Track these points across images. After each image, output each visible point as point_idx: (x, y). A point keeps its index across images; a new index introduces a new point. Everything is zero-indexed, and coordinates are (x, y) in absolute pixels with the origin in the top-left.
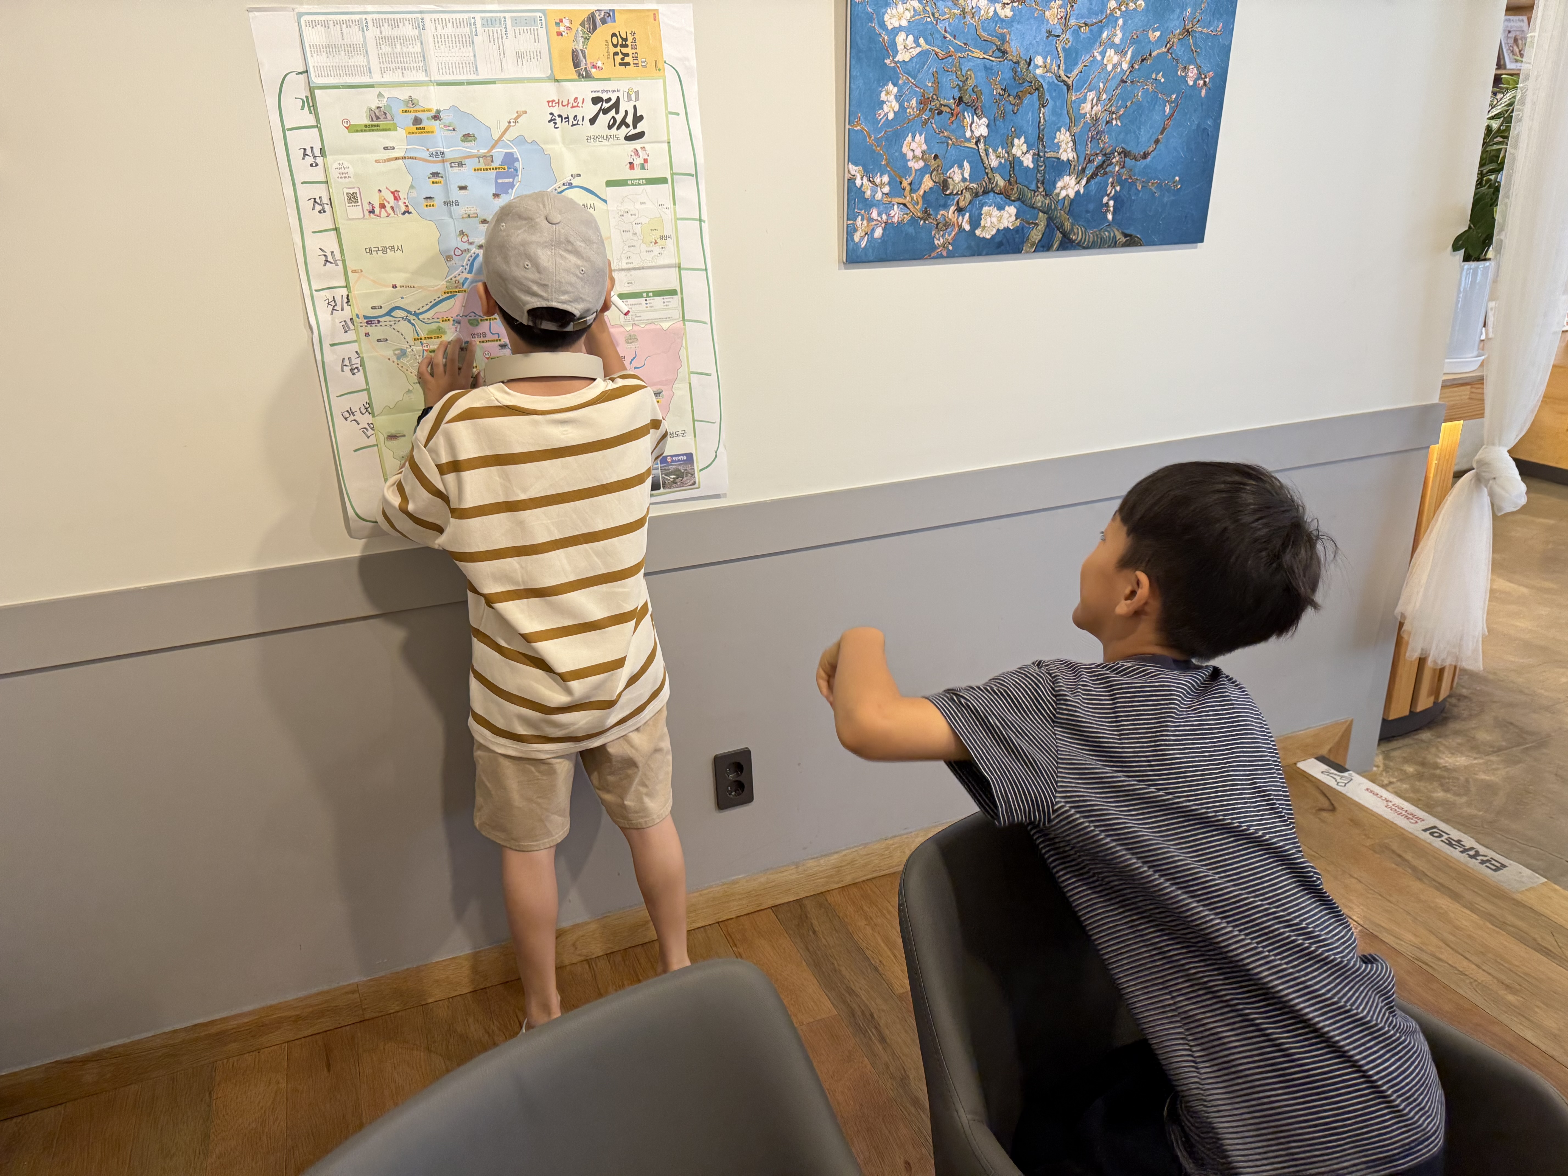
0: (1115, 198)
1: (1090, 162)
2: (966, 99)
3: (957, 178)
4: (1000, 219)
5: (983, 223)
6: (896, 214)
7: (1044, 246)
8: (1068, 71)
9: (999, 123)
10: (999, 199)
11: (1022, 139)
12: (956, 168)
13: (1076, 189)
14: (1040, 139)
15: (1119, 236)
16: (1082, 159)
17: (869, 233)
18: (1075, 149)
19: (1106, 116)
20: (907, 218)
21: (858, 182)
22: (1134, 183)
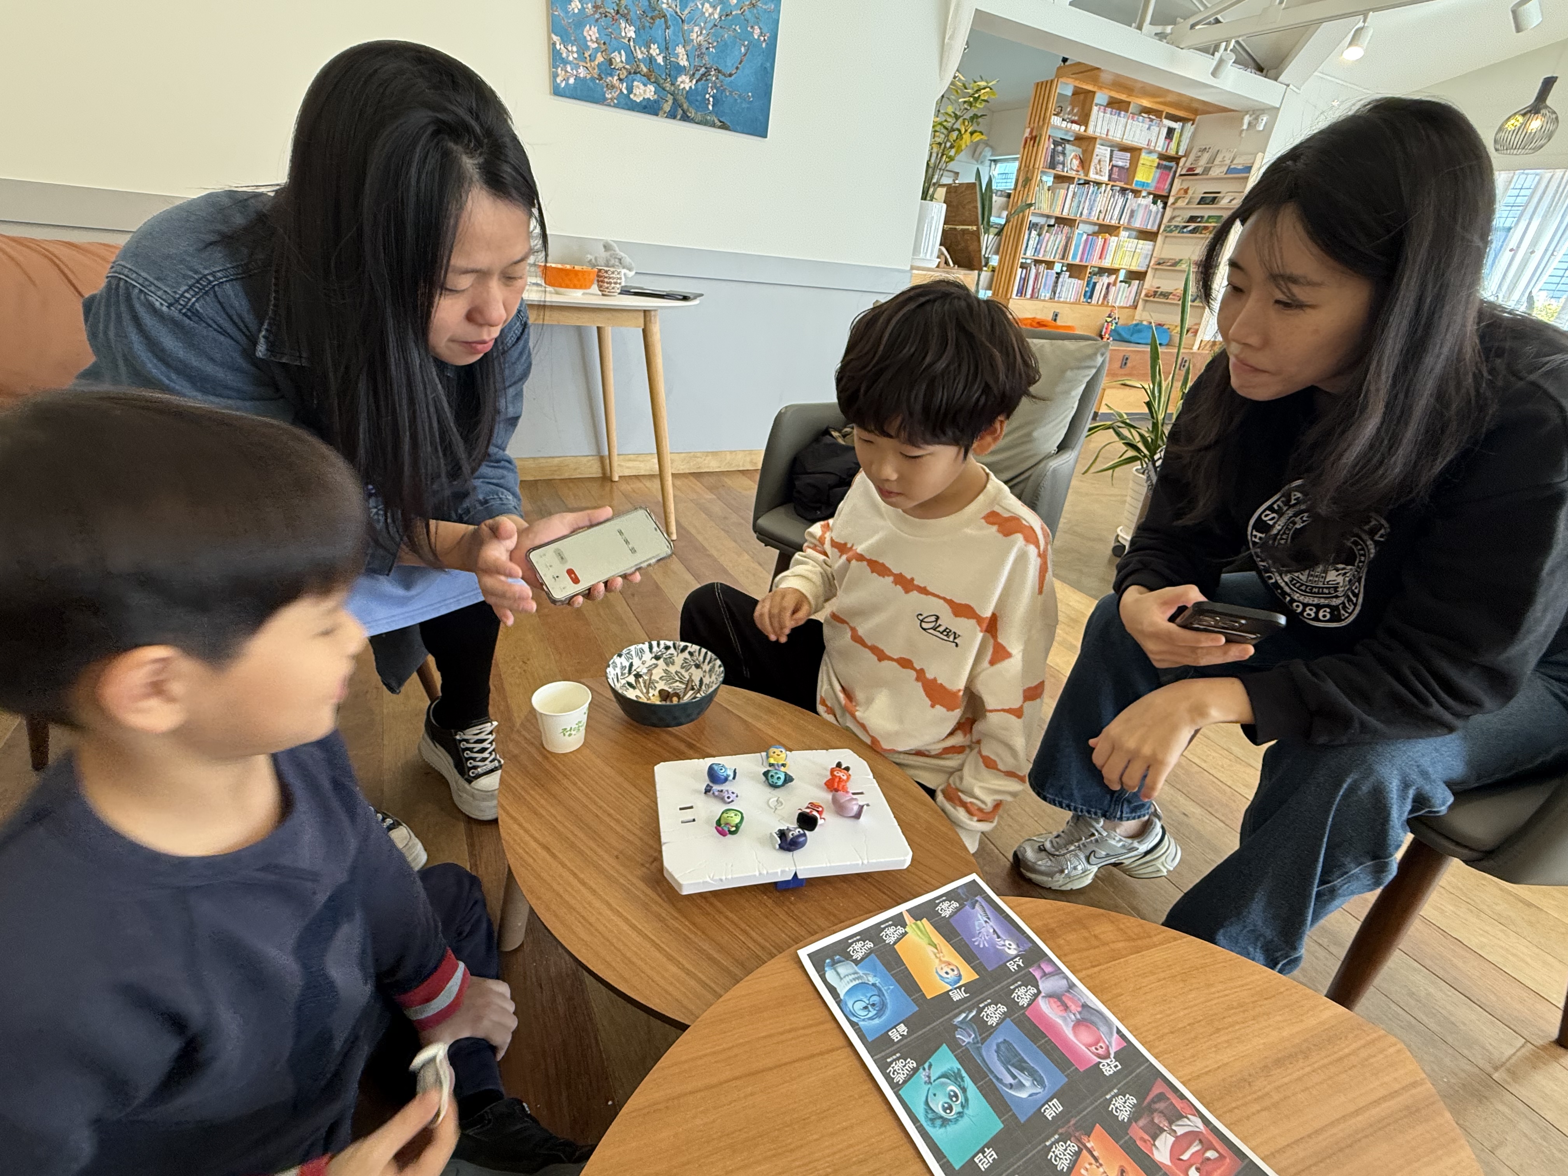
0: (713, 97)
1: (698, 70)
2: (621, 12)
3: (618, 60)
4: (645, 91)
5: (634, 91)
6: (582, 72)
7: (672, 115)
8: (682, 10)
9: (642, 31)
10: (644, 79)
11: (656, 45)
12: (616, 53)
13: (690, 84)
14: (667, 49)
15: (716, 121)
16: (692, 67)
17: (566, 80)
18: (688, 60)
19: (705, 44)
20: (589, 77)
21: (558, 47)
22: (724, 90)
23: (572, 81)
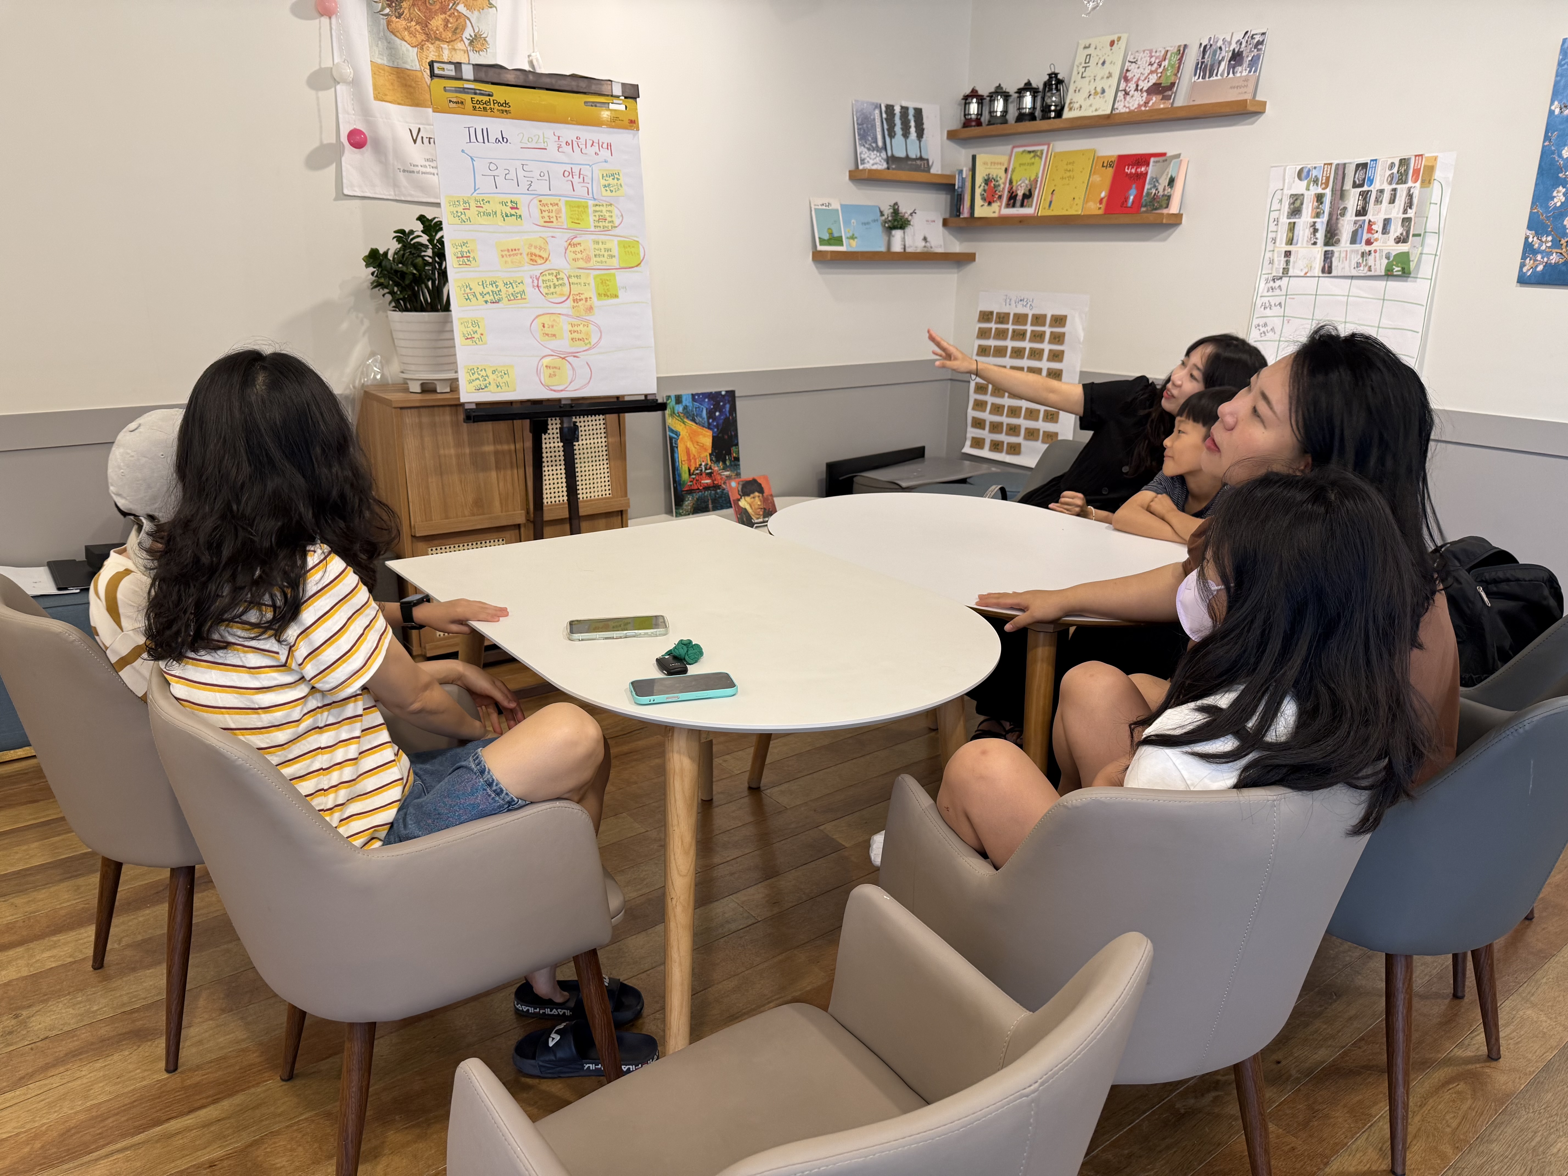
6: (1554, 258)
17: (1535, 268)
20: (1561, 261)
21: (1530, 240)
23: (1540, 268)
